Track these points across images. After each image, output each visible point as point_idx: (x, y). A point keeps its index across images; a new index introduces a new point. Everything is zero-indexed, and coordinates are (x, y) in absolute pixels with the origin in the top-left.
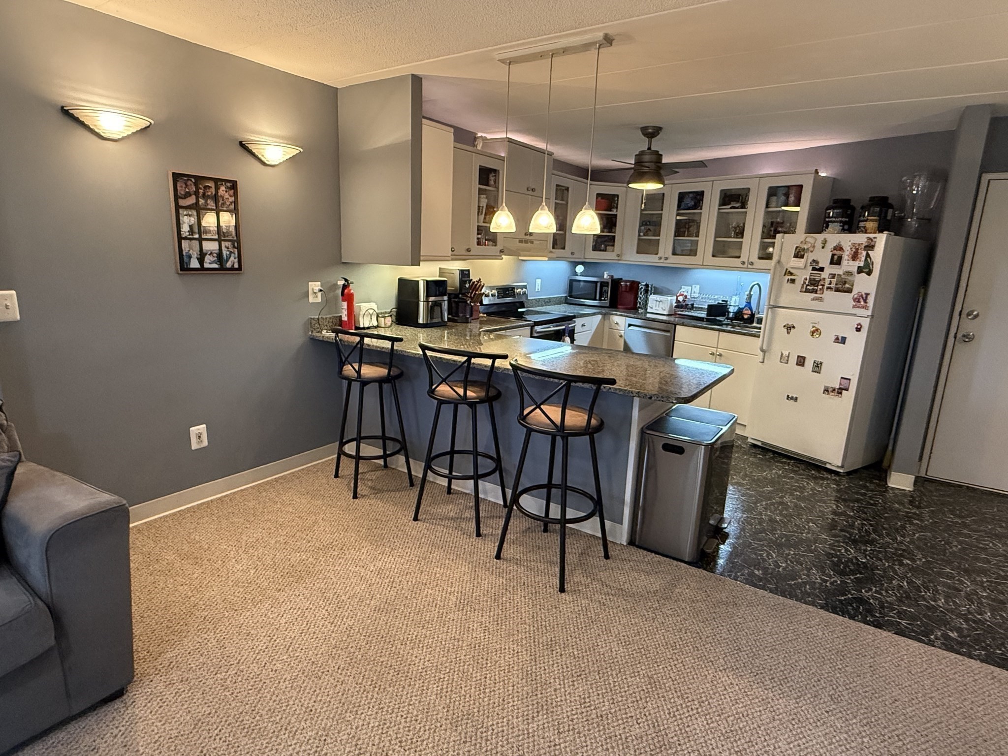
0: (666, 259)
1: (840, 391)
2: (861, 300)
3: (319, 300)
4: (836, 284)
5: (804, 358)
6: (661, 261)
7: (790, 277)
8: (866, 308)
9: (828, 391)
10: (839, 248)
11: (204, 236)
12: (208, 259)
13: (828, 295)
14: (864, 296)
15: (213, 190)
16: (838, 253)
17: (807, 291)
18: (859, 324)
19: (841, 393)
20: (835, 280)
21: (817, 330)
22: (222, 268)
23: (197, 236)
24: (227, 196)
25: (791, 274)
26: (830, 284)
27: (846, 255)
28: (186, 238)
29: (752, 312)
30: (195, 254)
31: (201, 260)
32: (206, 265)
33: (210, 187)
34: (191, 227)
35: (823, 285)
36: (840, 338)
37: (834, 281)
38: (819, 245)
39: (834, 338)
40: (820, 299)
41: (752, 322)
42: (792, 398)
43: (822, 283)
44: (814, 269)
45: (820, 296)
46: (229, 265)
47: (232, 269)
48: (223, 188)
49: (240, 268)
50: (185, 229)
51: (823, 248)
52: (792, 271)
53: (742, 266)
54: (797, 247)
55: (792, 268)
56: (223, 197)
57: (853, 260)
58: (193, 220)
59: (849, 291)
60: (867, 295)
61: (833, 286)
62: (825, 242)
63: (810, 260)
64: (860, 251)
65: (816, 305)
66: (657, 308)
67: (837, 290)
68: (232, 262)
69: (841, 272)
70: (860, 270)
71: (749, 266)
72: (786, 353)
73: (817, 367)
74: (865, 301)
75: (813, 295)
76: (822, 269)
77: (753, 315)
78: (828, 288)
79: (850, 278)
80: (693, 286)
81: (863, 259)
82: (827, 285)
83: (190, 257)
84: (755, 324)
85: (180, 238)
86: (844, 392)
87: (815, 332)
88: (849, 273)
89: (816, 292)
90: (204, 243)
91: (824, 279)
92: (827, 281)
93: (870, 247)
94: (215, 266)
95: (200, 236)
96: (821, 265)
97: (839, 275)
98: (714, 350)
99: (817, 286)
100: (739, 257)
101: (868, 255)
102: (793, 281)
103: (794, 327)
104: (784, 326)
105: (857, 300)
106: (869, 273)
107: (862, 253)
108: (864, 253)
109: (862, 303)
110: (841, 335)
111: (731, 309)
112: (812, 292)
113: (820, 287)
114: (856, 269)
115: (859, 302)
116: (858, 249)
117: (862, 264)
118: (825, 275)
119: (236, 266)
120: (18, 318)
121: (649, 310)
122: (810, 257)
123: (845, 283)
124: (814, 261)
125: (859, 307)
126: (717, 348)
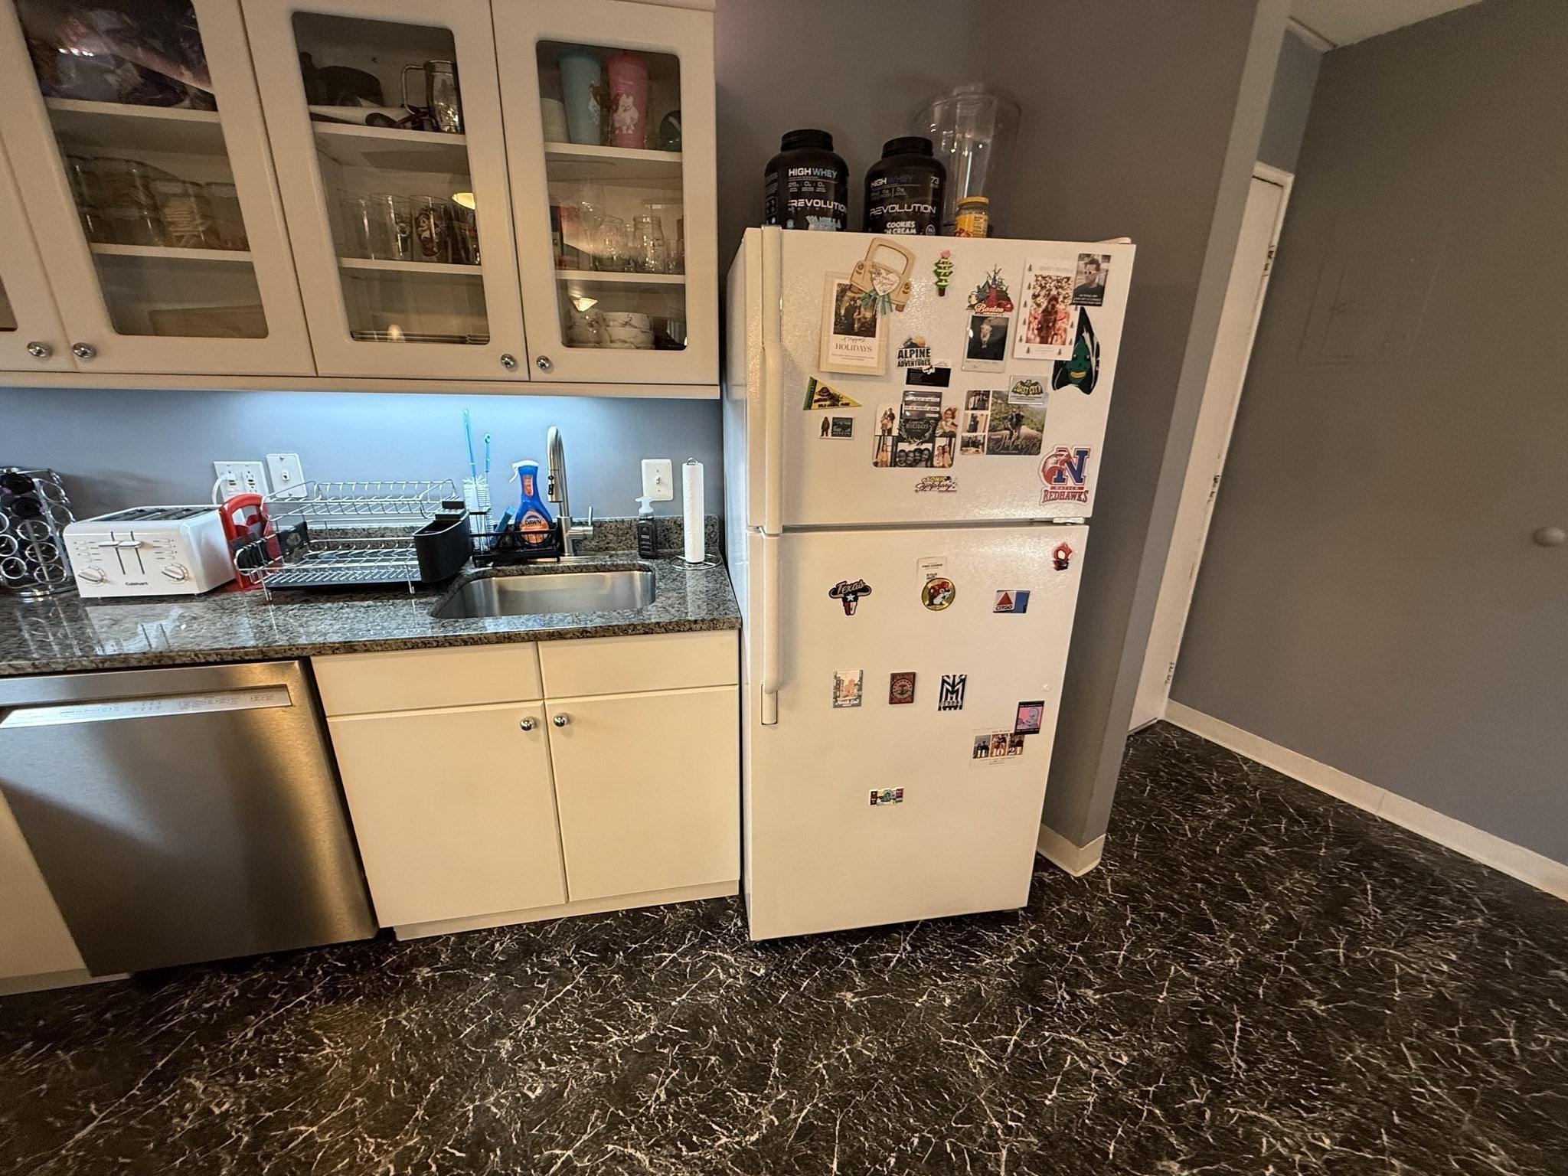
0: (88, 351)
1: (1016, 740)
2: (1067, 473)
4: (993, 429)
5: (911, 677)
6: (60, 362)
7: (832, 413)
8: (1078, 495)
9: (986, 748)
10: (994, 295)
13: (969, 466)
14: (1075, 460)
16: (994, 313)
17: (898, 460)
18: (1064, 548)
19: (1020, 744)
20: (989, 412)
21: (943, 585)
25: (834, 400)
26: (974, 428)
27: (1020, 322)
29: (550, 522)
35: (951, 435)
36: (1013, 599)
37: (985, 416)
38: (923, 283)
39: (993, 601)
40: (945, 485)
41: (560, 552)
42: (886, 798)
43: (945, 426)
44: (914, 377)
45: (944, 472)
51: (942, 292)
52: (835, 387)
53: (505, 373)
54: (843, 290)
55: (832, 374)
57: (1044, 341)
59: (1031, 447)
60: (1083, 454)
61: (982, 434)
62: (942, 271)
63: (898, 344)
64: (1060, 307)
65: (934, 506)
66: (135, 576)
67: (997, 448)
69: (1004, 388)
70: (1062, 375)
71: (537, 373)
72: (850, 676)
73: (953, 692)
74: (1078, 477)
75: (921, 473)
76: (941, 377)
77: (556, 531)
78: (967, 444)
79: (1034, 404)
80: (273, 458)
81: (1072, 334)
82: (962, 433)
84: (568, 559)
86: (1028, 739)
87: (937, 593)
88: (1030, 388)
89: (929, 462)
91: (953, 413)
92: (963, 419)
93: (1092, 293)
96: (937, 361)
97: (998, 394)
98: (533, 710)
99: (932, 440)
100: (483, 340)
101: (1084, 323)
102: (843, 428)
103: (866, 590)
104: (834, 592)
105: (1054, 475)
106: (1087, 386)
107: (1067, 315)
108: (1075, 316)
109: (1070, 482)
110: (1013, 589)
111: (476, 525)
112: (914, 464)
113: (941, 442)
114: (1047, 373)
115: (1061, 479)
116: (1055, 298)
117: (1067, 355)
118: (953, 396)
121: (86, 590)
122: (894, 328)
123: (1018, 421)
124: (911, 345)
125: (1061, 497)
126: (544, 699)
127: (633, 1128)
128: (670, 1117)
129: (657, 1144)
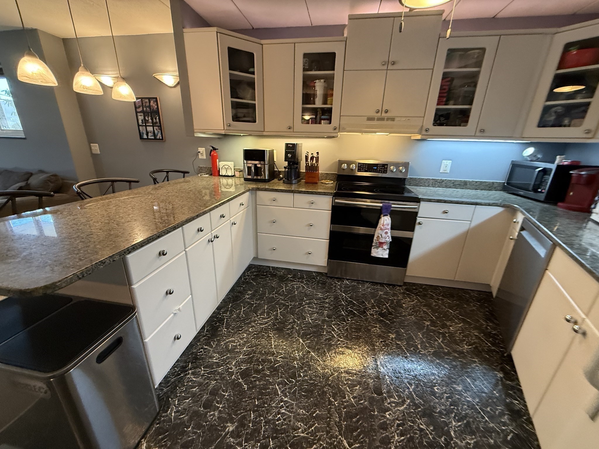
3: (205, 157)
11: (147, 125)
12: (150, 134)
15: (148, 103)
22: (155, 139)
23: (144, 125)
24: (154, 105)
28: (141, 126)
30: (145, 132)
31: (147, 135)
32: (149, 137)
33: (147, 102)
34: (142, 120)
46: (158, 137)
47: (159, 139)
48: (152, 102)
49: (162, 139)
50: (140, 121)
56: (152, 106)
58: (142, 117)
68: (159, 136)
83: (143, 134)
85: (139, 126)
90: (148, 128)
94: (153, 138)
95: (145, 124)
119: (161, 138)
120: (99, 153)
127: (412, 410)
128: (412, 424)
129: (404, 415)
